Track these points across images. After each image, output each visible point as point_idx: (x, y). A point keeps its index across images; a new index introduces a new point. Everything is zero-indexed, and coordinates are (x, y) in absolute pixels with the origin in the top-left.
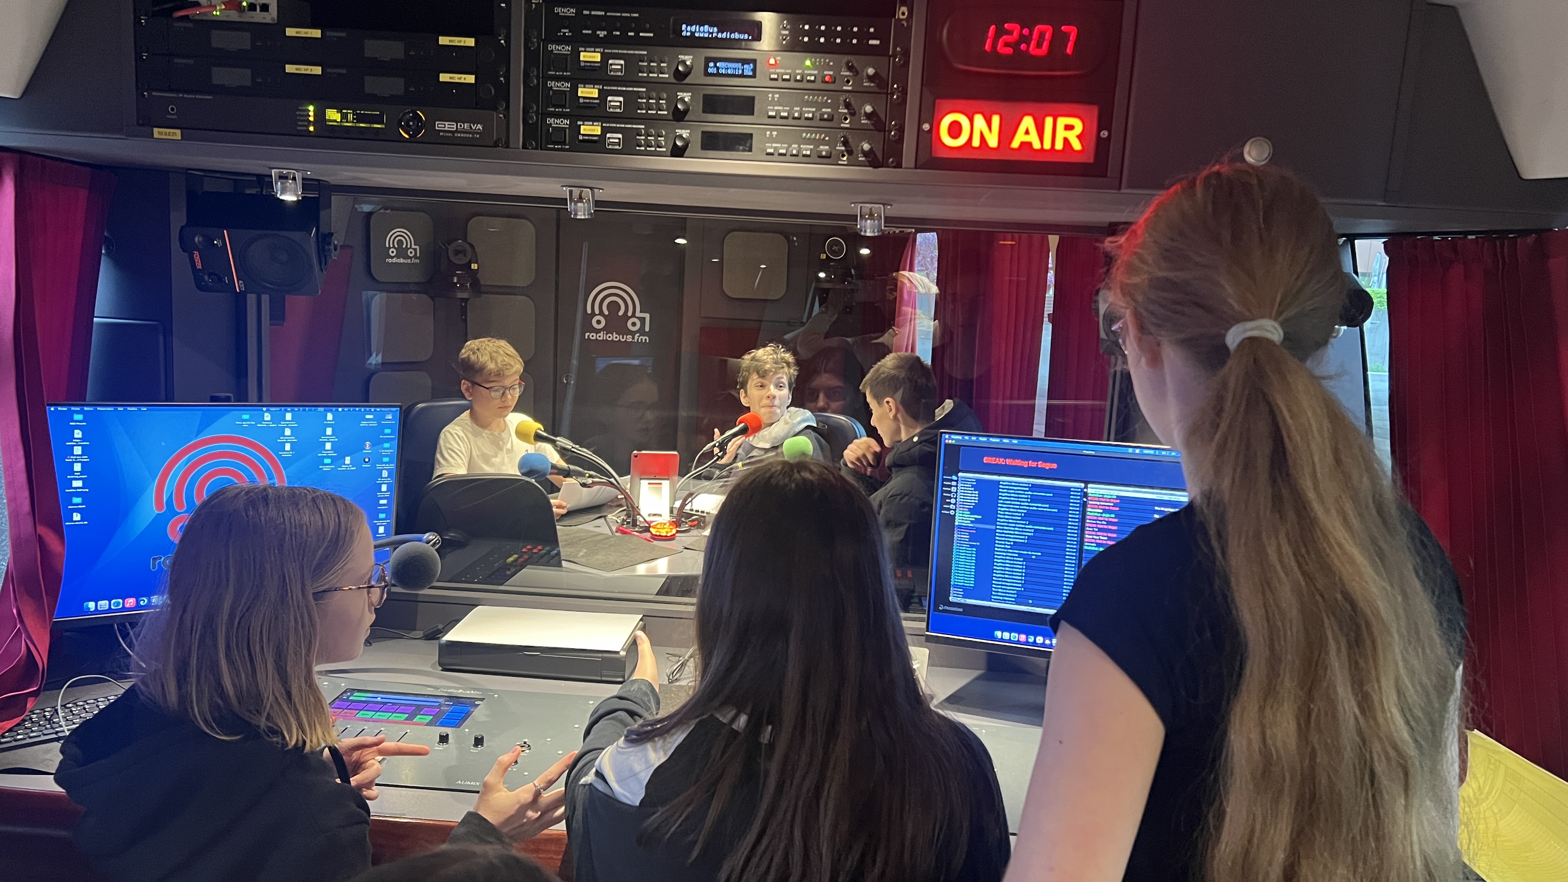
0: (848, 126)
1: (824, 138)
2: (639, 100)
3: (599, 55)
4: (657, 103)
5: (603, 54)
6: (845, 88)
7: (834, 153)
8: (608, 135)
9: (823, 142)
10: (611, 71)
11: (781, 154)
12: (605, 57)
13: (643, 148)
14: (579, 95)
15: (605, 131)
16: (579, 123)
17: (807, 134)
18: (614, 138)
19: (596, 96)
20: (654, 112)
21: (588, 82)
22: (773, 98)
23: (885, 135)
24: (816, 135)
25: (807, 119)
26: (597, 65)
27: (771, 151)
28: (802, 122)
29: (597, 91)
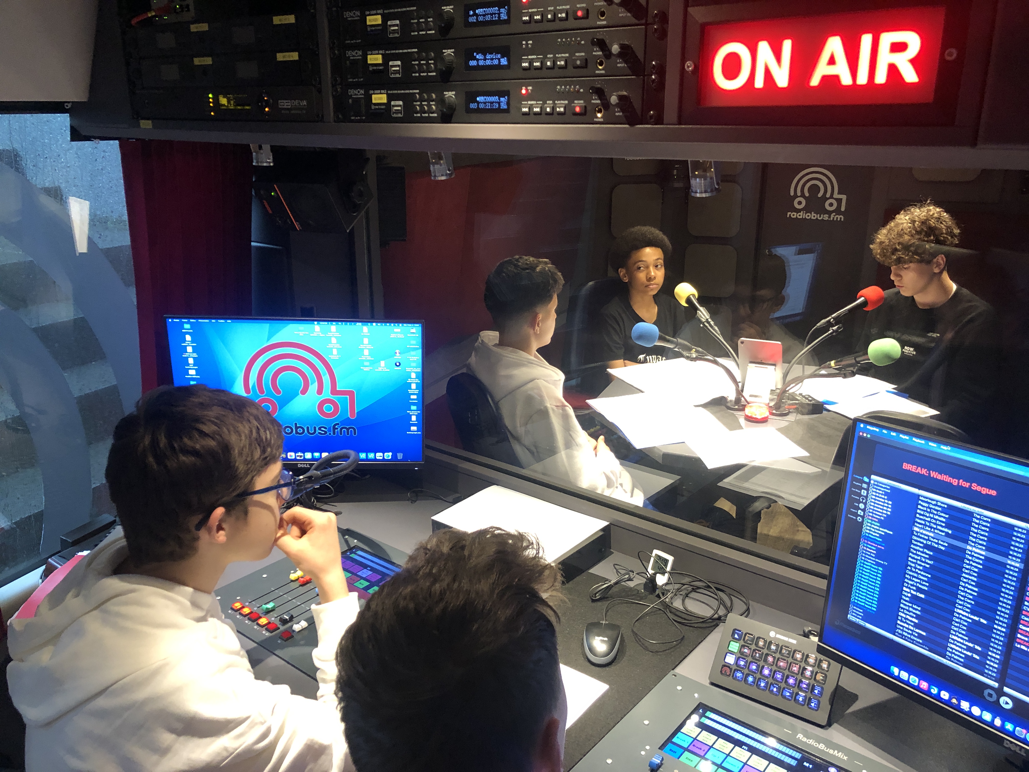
0: (603, 72)
1: (578, 91)
2: (413, 62)
3: (380, 16)
4: (428, 64)
5: (383, 16)
6: (598, 23)
7: (588, 108)
8: (393, 103)
9: (577, 95)
10: (390, 33)
11: (536, 114)
12: (385, 19)
13: (419, 115)
14: (369, 62)
15: (390, 98)
16: (371, 92)
17: (561, 86)
18: (398, 105)
19: (380, 61)
20: (425, 74)
21: (374, 47)
22: (527, 44)
23: (644, 80)
24: (570, 86)
25: (561, 67)
26: (379, 28)
27: (525, 110)
28: (556, 72)
29: (380, 56)
